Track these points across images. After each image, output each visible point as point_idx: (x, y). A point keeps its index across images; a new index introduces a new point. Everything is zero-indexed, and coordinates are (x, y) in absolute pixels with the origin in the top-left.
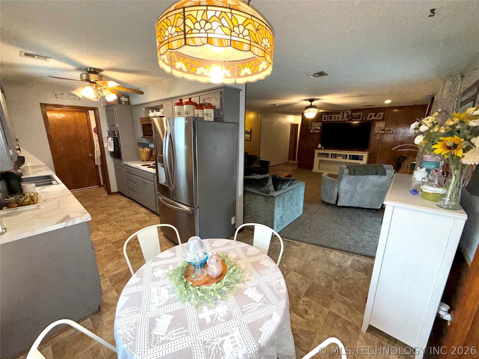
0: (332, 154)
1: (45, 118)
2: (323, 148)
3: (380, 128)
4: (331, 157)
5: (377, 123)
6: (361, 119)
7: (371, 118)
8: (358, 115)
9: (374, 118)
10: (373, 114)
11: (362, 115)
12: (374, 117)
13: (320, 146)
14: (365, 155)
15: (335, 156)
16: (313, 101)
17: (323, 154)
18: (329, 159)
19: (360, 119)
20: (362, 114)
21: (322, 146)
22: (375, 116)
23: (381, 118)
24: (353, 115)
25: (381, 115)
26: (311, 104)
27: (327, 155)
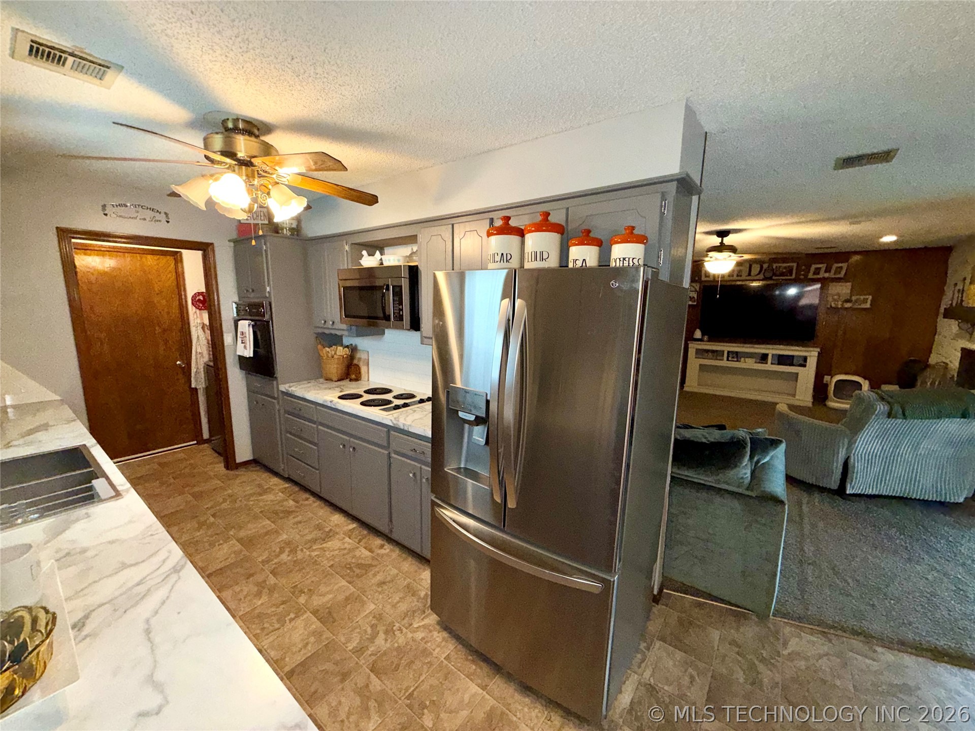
0: (729, 352)
1: (69, 268)
2: (706, 338)
3: (838, 295)
4: (728, 360)
5: (830, 284)
6: (794, 276)
7: (818, 274)
8: (785, 268)
9: (827, 275)
10: (823, 266)
11: (795, 268)
12: (826, 271)
13: (698, 334)
14: (812, 355)
15: (737, 356)
16: (726, 236)
17: (707, 351)
18: (724, 363)
19: (791, 275)
20: (795, 265)
21: (703, 335)
22: (828, 270)
23: (842, 275)
24: (774, 267)
25: (841, 268)
26: (722, 243)
27: (717, 354)
